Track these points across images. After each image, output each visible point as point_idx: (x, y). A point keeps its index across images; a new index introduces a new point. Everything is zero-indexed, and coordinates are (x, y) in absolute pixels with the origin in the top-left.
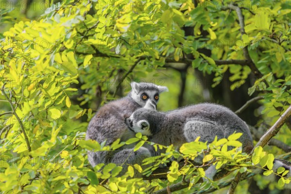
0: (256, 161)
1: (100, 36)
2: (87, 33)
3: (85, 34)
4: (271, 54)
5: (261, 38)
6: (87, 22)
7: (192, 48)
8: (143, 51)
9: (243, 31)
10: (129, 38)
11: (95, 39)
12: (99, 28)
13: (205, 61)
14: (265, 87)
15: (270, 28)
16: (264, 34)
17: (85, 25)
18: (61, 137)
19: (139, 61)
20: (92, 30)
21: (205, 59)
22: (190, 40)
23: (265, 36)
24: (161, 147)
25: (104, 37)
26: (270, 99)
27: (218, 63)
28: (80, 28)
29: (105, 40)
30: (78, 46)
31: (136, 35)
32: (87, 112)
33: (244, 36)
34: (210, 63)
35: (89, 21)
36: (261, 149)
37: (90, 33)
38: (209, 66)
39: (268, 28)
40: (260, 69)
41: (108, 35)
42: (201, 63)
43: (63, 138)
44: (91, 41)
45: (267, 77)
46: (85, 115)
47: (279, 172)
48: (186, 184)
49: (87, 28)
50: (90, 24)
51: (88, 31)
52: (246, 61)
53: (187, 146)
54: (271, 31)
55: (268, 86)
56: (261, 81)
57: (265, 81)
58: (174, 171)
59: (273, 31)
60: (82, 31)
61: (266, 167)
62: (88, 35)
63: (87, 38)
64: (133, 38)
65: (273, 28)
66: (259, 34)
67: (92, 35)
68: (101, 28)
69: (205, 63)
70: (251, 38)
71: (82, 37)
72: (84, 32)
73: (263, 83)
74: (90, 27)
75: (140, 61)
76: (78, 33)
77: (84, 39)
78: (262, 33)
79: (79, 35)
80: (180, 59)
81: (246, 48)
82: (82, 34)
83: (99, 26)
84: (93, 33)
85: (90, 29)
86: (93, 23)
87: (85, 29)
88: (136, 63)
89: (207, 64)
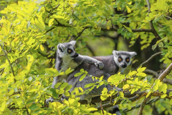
0: (156, 89)
1: (60, 13)
2: (52, 11)
3: (51, 12)
4: (167, 26)
5: (160, 16)
6: (52, 4)
7: (118, 22)
8: (87, 23)
9: (149, 11)
10: (78, 15)
11: (57, 15)
12: (59, 8)
13: (126, 30)
14: (163, 45)
15: (166, 9)
16: (163, 13)
17: (51, 6)
18: (35, 76)
19: (84, 29)
20: (55, 9)
21: (125, 29)
22: (117, 17)
23: (163, 14)
24: (96, 78)
25: (63, 14)
26: (166, 53)
27: (134, 31)
28: (48, 8)
29: (63, 16)
30: (46, 19)
31: (83, 13)
32: (52, 61)
33: (150, 14)
34: (129, 31)
35: (54, 4)
36: (159, 80)
37: (54, 11)
38: (128, 33)
39: (165, 9)
40: (160, 35)
41: (65, 12)
42: (123, 31)
43: (37, 77)
44: (55, 16)
45: (164, 39)
46: (50, 62)
47: (170, 95)
48: (112, 104)
49: (52, 8)
50: (54, 6)
51: (53, 10)
52: (152, 30)
53: (113, 77)
54: (167, 11)
55: (164, 45)
56: (160, 42)
57: (162, 41)
58: (104, 94)
59: (168, 11)
60: (49, 10)
61: (162, 92)
62: (53, 12)
63: (52, 14)
64: (81, 14)
65: (168, 9)
66: (160, 13)
67: (56, 13)
68: (60, 8)
69: (125, 31)
70: (155, 16)
71: (49, 14)
72: (50, 11)
73: (162, 43)
74: (54, 7)
75: (86, 29)
76: (47, 11)
77: (50, 15)
78: (161, 13)
79: (47, 12)
80: (110, 28)
81: (151, 21)
82: (49, 12)
83: (60, 7)
84: (56, 12)
85: (54, 9)
86: (56, 5)
87: (51, 9)
88: (83, 30)
89: (127, 31)
